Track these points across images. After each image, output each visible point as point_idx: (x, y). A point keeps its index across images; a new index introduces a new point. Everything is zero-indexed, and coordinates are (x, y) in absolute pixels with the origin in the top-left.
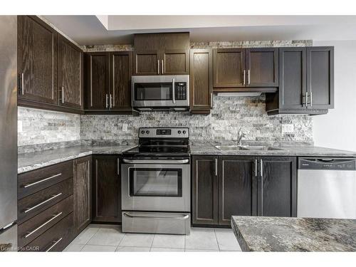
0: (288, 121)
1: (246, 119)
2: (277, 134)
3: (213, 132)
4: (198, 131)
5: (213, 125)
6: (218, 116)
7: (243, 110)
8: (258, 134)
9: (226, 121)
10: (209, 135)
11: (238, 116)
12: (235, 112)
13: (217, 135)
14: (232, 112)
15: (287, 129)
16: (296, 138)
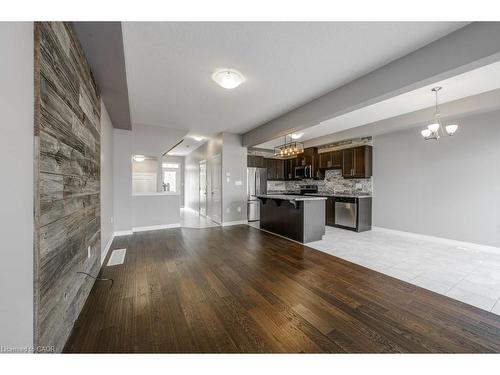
0: (359, 182)
2: (354, 188)
3: (327, 187)
4: (321, 187)
5: (326, 184)
6: (328, 180)
7: (338, 176)
8: (345, 189)
9: (332, 183)
11: (336, 180)
14: (334, 178)
15: (359, 186)
16: (363, 191)
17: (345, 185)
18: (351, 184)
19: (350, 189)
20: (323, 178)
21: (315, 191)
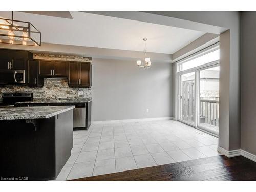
0: (81, 90)
1: (62, 89)
2: (76, 95)
3: (46, 95)
4: (38, 94)
5: (46, 92)
6: (48, 88)
7: (60, 85)
8: (68, 95)
9: (53, 90)
10: (44, 96)
11: (58, 88)
12: (57, 86)
13: (48, 96)
14: (56, 86)
15: (81, 93)
16: (85, 97)
17: (68, 92)
18: (73, 91)
19: (73, 96)
20: (41, 85)
21: (31, 99)
